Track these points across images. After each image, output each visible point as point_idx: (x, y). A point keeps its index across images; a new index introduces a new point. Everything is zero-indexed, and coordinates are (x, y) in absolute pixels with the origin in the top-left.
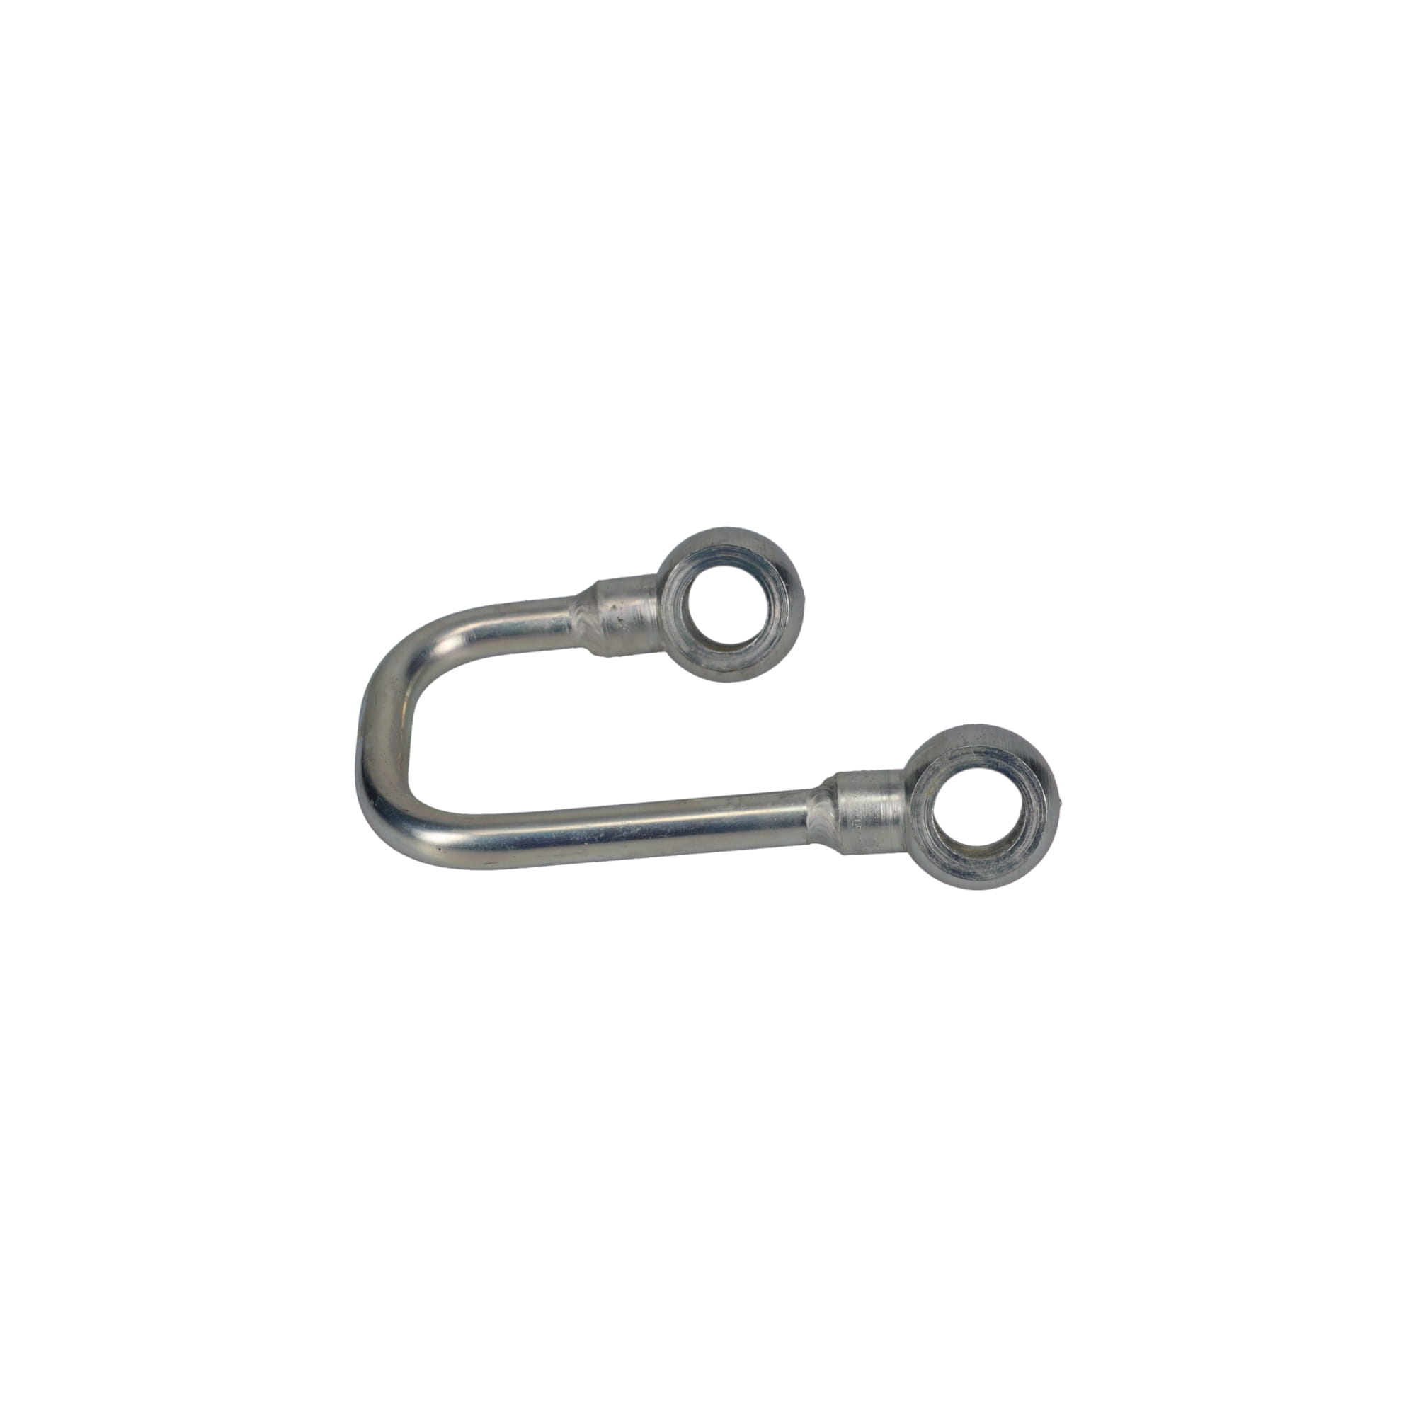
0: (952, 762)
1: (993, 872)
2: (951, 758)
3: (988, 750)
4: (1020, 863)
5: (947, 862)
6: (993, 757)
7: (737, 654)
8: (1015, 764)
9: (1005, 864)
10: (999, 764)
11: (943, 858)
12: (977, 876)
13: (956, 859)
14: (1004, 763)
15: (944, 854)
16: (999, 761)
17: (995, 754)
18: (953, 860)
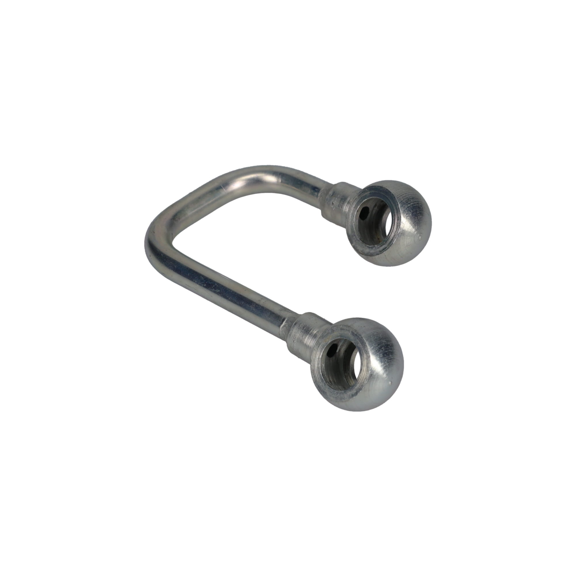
0: (341, 331)
1: (334, 397)
2: (341, 329)
3: (357, 334)
4: (346, 400)
5: (318, 380)
6: (358, 339)
7: (368, 247)
8: (365, 348)
9: (340, 397)
10: (359, 344)
11: (317, 378)
12: (326, 395)
13: (322, 381)
14: (361, 344)
15: (318, 375)
16: (359, 342)
17: (359, 338)
18: (320, 381)
